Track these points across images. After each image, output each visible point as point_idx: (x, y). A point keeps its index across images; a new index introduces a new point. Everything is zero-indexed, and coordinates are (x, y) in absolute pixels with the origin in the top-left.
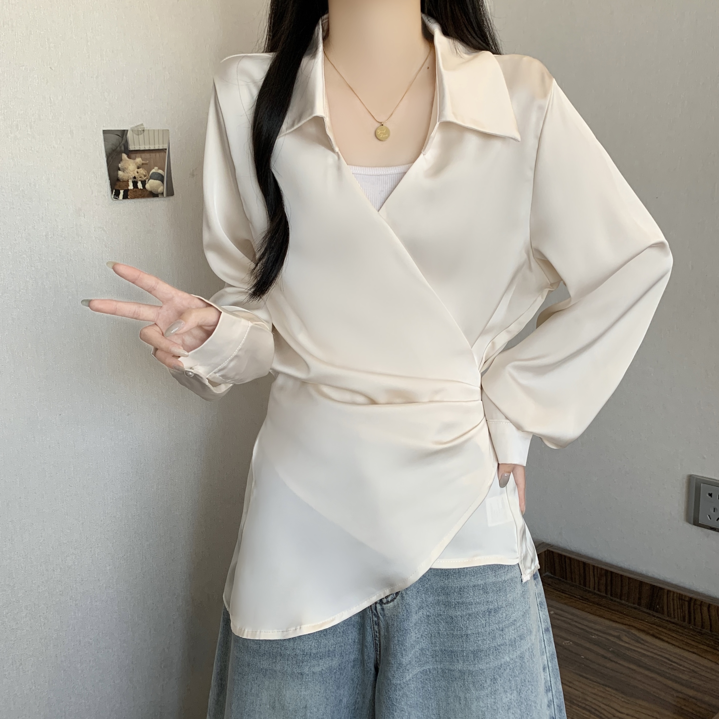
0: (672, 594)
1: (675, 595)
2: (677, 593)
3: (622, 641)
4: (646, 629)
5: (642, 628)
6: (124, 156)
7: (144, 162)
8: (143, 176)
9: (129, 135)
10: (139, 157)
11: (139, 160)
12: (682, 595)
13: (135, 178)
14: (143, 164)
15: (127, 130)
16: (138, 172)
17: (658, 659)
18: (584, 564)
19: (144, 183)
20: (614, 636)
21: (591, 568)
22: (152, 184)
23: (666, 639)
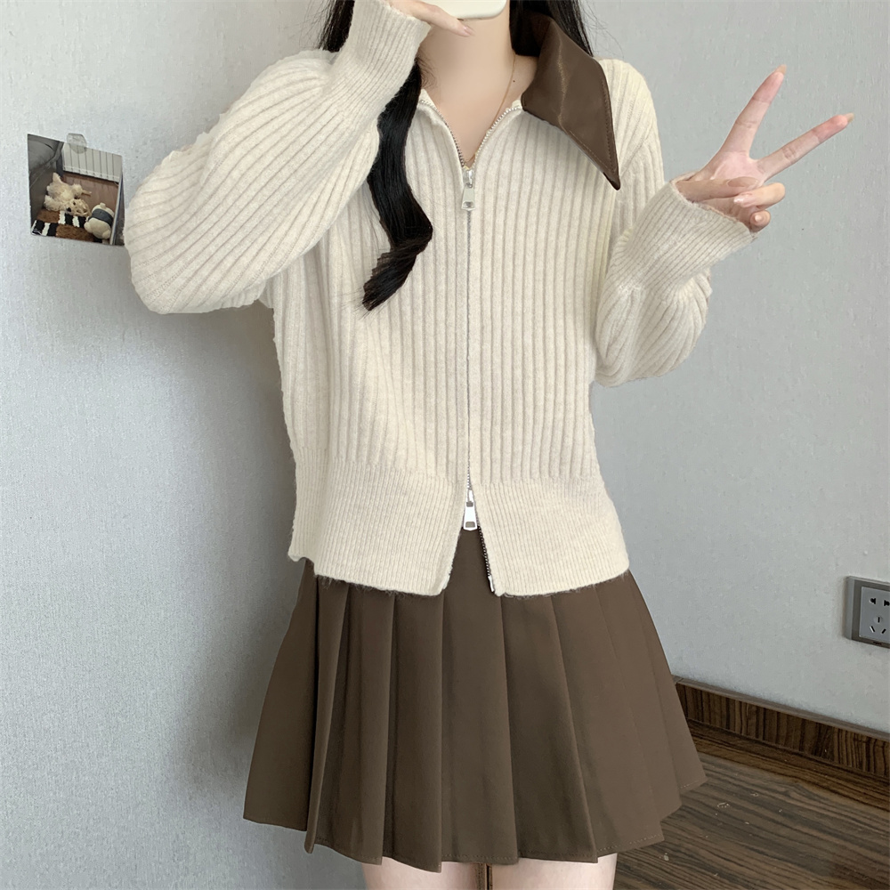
0: (844, 733)
1: (849, 735)
2: (851, 733)
3: (793, 799)
4: (817, 781)
5: (813, 780)
6: (56, 177)
7: (85, 192)
8: (82, 211)
9: (65, 149)
10: (77, 183)
11: (77, 187)
12: (858, 735)
13: (69, 210)
14: (83, 194)
15: (63, 143)
16: (74, 204)
17: (843, 820)
18: (728, 699)
19: (82, 220)
20: (780, 793)
21: (737, 705)
22: (92, 224)
23: (846, 793)
